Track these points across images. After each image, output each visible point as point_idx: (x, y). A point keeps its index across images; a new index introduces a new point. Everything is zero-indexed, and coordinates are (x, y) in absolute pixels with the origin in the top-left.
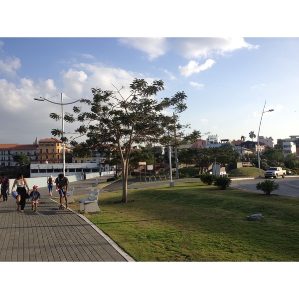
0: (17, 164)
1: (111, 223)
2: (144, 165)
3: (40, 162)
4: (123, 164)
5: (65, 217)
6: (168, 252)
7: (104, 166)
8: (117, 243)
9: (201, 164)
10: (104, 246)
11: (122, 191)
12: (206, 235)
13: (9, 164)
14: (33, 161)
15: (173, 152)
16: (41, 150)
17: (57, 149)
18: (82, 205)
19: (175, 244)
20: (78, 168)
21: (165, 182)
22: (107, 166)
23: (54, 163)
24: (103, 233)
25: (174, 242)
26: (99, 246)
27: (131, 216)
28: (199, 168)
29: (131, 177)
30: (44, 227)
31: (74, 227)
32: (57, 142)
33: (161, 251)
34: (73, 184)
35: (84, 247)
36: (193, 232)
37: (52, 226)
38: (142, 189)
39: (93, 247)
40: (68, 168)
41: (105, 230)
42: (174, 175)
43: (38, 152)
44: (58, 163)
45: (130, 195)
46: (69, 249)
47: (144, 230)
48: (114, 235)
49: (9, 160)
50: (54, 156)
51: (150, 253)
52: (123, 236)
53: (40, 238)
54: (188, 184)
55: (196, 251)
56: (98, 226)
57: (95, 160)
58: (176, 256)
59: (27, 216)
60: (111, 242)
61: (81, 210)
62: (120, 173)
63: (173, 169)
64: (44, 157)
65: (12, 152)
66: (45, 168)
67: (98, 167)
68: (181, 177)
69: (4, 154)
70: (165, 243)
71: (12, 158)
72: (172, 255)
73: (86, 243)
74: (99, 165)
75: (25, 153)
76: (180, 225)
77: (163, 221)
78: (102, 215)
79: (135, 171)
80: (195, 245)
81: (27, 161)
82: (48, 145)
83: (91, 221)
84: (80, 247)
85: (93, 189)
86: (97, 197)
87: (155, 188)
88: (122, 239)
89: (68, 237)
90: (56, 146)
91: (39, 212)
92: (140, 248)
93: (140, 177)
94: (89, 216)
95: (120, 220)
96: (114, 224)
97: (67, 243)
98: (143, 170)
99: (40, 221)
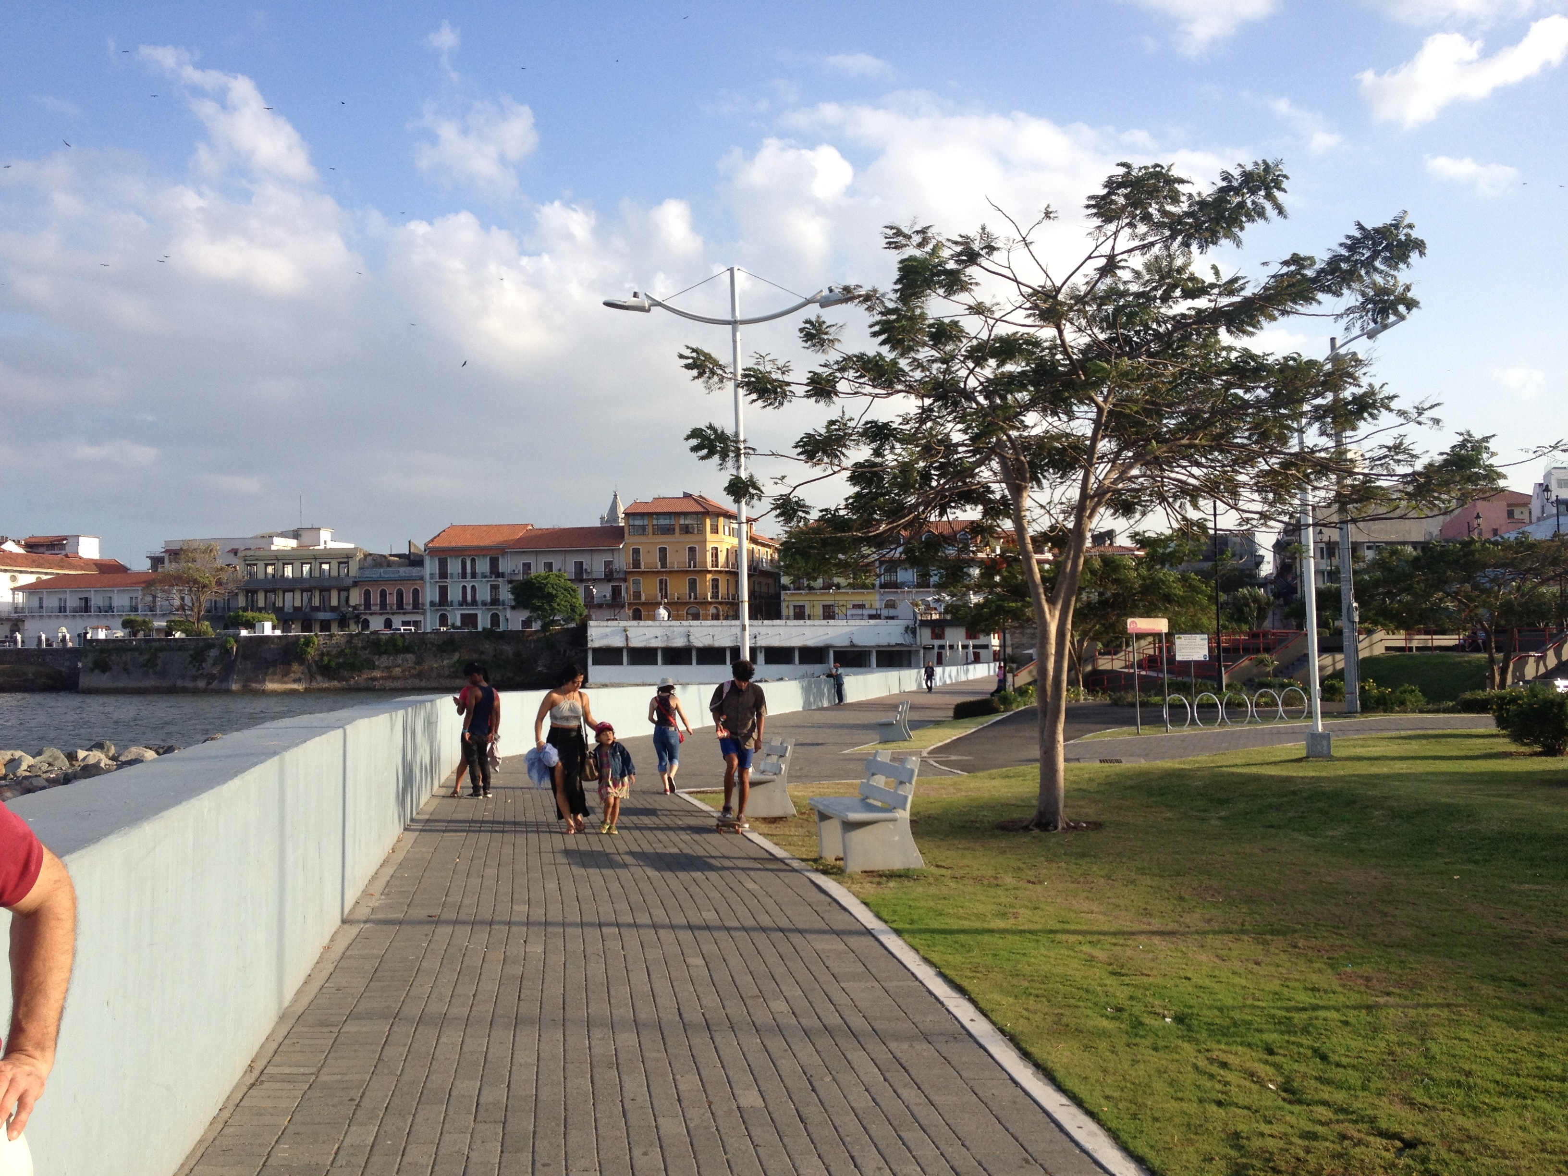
0: (527, 623)
1: (978, 932)
2: (1157, 636)
3: (630, 613)
4: (1044, 625)
5: (751, 886)
6: (1296, 1108)
7: (941, 636)
8: (1013, 1040)
9: (1500, 631)
10: (944, 1049)
11: (1035, 770)
12: (1527, 1038)
13: (495, 619)
14: (600, 606)
15: (1325, 565)
16: (636, 552)
17: (709, 546)
18: (831, 832)
19: (1337, 1074)
20: (811, 643)
21: (1279, 732)
22: (956, 637)
23: (696, 617)
24: (939, 981)
25: (1334, 1058)
26: (922, 1047)
27: (1086, 906)
28: (1483, 656)
29: (1083, 697)
30: (655, 926)
31: (796, 939)
32: (706, 513)
33: (1254, 1099)
34: (786, 722)
35: (849, 1045)
36: (1445, 1013)
37: (690, 927)
38: (1143, 764)
39: (893, 1045)
40: (762, 642)
41: (948, 964)
42: (1330, 691)
43: (622, 561)
44: (716, 617)
45: (1079, 793)
46: (776, 1044)
47: (1160, 981)
48: (997, 997)
49: (495, 601)
50: (693, 584)
51: (1193, 1108)
52: (1043, 1006)
53: (639, 977)
54: (1415, 747)
55: (1460, 1120)
56: (916, 941)
57: (891, 605)
58: (1343, 1137)
59: (579, 871)
60: (980, 1027)
61: (830, 857)
62: (1023, 677)
63: (1328, 660)
64: (649, 589)
65: (506, 565)
66: (654, 644)
67: (908, 639)
68: (1370, 705)
69: (474, 575)
70: (1278, 1059)
71: (506, 594)
72: (1320, 1129)
73: (857, 1022)
74: (911, 631)
75: (564, 565)
76: (1367, 969)
77: (1266, 943)
78: (932, 890)
79: (1105, 663)
80: (1459, 1085)
81: (573, 609)
82: (668, 530)
83: (878, 916)
84: (823, 1042)
85: (885, 754)
86: (909, 792)
87: (1220, 760)
88: (1038, 1017)
89: (769, 986)
90: (702, 532)
91: (632, 853)
92: (1139, 1073)
93: (1136, 696)
94: (869, 889)
95: (1026, 919)
96: (996, 939)
97: (762, 1017)
98: (1151, 662)
99: (635, 897)
